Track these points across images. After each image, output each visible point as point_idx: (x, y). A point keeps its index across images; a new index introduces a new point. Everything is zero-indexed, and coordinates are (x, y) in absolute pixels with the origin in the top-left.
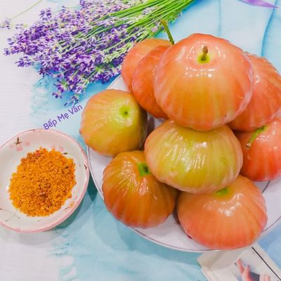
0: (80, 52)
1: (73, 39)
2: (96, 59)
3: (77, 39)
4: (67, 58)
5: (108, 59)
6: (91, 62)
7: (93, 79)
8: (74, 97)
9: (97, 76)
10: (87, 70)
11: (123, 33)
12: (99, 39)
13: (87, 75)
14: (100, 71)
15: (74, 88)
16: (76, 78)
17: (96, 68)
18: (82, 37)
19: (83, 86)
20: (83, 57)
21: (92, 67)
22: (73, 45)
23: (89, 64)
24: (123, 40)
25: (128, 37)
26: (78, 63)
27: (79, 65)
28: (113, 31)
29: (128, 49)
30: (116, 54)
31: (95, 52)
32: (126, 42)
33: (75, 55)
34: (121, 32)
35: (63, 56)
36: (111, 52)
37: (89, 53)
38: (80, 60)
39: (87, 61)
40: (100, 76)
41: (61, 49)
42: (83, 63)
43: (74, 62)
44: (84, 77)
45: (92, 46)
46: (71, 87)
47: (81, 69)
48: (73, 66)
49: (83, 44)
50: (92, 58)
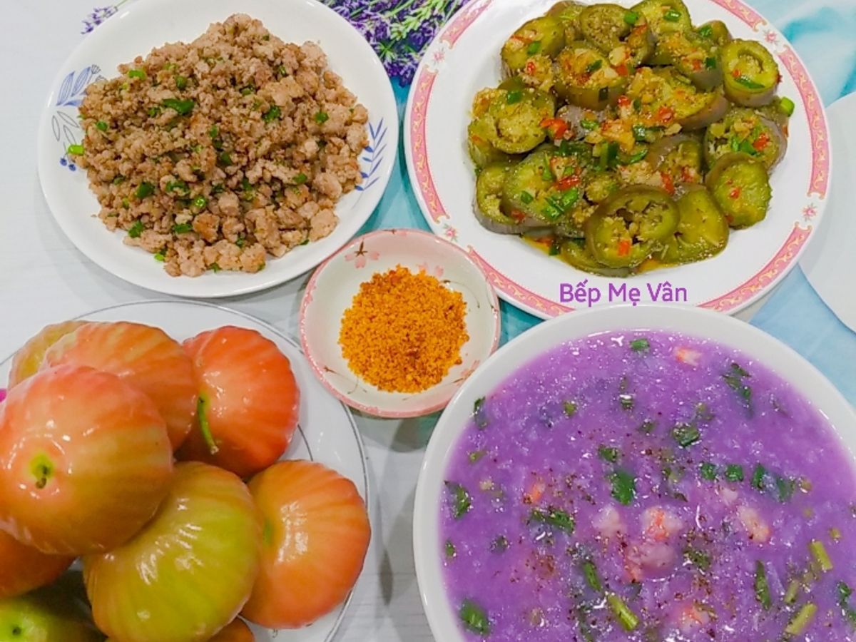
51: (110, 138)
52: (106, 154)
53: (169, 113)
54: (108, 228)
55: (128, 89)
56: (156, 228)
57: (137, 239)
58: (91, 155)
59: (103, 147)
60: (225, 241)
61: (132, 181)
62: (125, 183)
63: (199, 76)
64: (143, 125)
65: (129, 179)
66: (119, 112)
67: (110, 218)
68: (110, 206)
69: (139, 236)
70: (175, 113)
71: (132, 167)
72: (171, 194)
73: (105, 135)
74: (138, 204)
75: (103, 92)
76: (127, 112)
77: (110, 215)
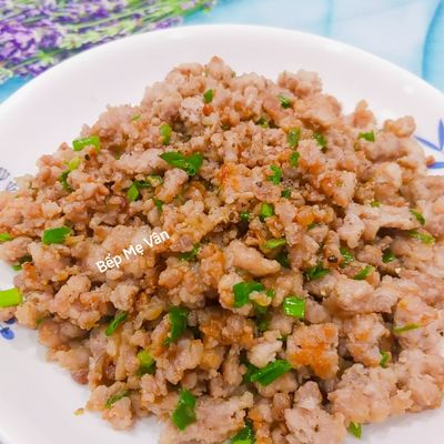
51: (75, 252)
52: (77, 284)
53: (175, 178)
54: (118, 429)
55: (82, 167)
56: (217, 391)
57: (193, 427)
59: (64, 274)
60: (358, 367)
61: (142, 316)
62: (128, 324)
63: (194, 118)
66: (79, 205)
67: (117, 404)
68: (107, 381)
69: (192, 420)
70: (185, 175)
71: (136, 289)
74: (173, 356)
75: (31, 192)
76: (93, 202)
77: (114, 399)
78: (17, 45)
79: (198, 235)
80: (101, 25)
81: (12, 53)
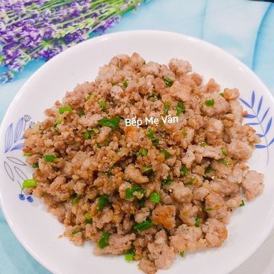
0: (28, 25)
1: (24, 10)
2: (46, 33)
3: (29, 10)
4: (12, 30)
5: (60, 34)
6: (39, 36)
7: (36, 56)
8: (7, 74)
9: (42, 52)
10: (32, 44)
11: (85, 8)
12: (54, 13)
13: (30, 50)
14: (47, 46)
15: (11, 64)
16: (17, 52)
17: (43, 43)
18: (36, 8)
19: (22, 63)
20: (30, 31)
21: (38, 41)
22: (23, 15)
23: (35, 38)
24: (83, 15)
25: (91, 12)
26: (22, 36)
27: (24, 38)
28: (74, 5)
29: (87, 25)
30: (71, 30)
31: (46, 26)
32: (86, 17)
33: (21, 28)
34: (83, 7)
35: (7, 27)
36: (65, 26)
37: (39, 27)
38: (26, 33)
39: (34, 35)
40: (46, 52)
41: (7, 19)
42: (29, 36)
43: (18, 35)
44: (26, 52)
45: (44, 20)
46: (8, 62)
47: (25, 43)
48: (16, 39)
49: (34, 16)
50: (41, 32)
51: (59, 165)
52: (59, 180)
53: (105, 131)
54: (76, 245)
55: (63, 123)
56: (120, 232)
57: (108, 247)
58: (45, 185)
59: (54, 175)
60: (184, 226)
61: (88, 197)
62: (82, 200)
63: (117, 97)
64: (82, 147)
65: (85, 195)
66: (61, 143)
67: (76, 235)
68: (73, 224)
69: (108, 245)
70: (110, 129)
71: (85, 185)
72: (131, 199)
73: (55, 165)
74: (100, 217)
75: (40, 131)
76: (67, 141)
77: (74, 232)
78: (31, 38)
79: (111, 164)
80: (75, 22)
81: (29, 43)
